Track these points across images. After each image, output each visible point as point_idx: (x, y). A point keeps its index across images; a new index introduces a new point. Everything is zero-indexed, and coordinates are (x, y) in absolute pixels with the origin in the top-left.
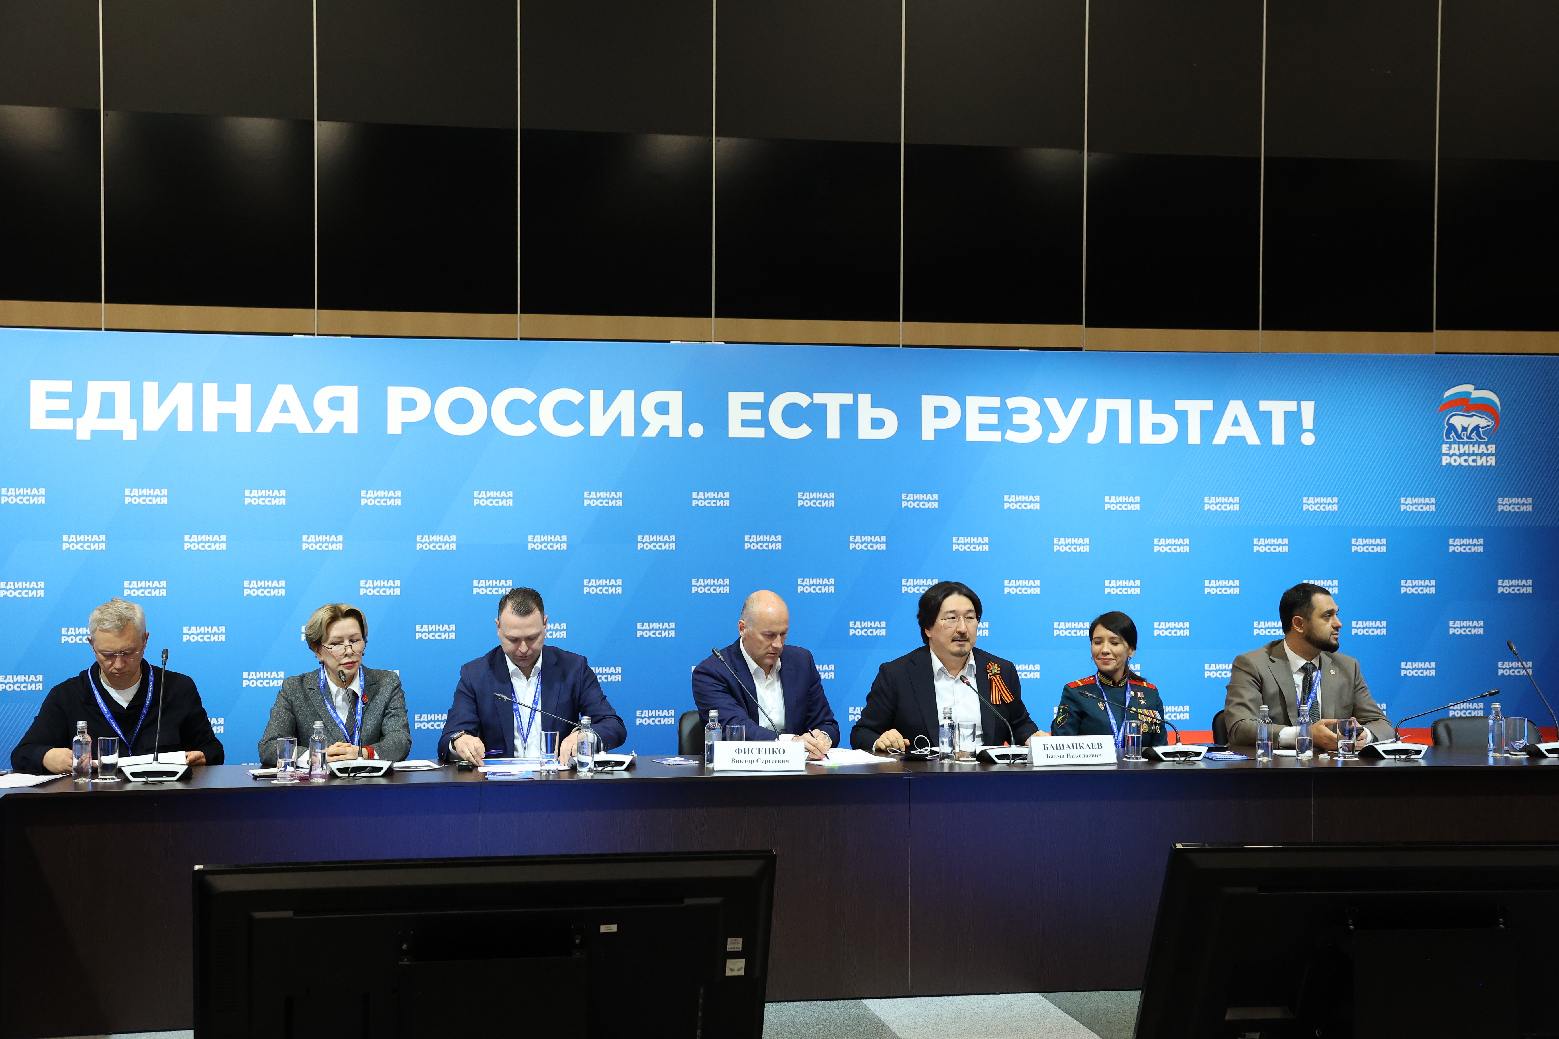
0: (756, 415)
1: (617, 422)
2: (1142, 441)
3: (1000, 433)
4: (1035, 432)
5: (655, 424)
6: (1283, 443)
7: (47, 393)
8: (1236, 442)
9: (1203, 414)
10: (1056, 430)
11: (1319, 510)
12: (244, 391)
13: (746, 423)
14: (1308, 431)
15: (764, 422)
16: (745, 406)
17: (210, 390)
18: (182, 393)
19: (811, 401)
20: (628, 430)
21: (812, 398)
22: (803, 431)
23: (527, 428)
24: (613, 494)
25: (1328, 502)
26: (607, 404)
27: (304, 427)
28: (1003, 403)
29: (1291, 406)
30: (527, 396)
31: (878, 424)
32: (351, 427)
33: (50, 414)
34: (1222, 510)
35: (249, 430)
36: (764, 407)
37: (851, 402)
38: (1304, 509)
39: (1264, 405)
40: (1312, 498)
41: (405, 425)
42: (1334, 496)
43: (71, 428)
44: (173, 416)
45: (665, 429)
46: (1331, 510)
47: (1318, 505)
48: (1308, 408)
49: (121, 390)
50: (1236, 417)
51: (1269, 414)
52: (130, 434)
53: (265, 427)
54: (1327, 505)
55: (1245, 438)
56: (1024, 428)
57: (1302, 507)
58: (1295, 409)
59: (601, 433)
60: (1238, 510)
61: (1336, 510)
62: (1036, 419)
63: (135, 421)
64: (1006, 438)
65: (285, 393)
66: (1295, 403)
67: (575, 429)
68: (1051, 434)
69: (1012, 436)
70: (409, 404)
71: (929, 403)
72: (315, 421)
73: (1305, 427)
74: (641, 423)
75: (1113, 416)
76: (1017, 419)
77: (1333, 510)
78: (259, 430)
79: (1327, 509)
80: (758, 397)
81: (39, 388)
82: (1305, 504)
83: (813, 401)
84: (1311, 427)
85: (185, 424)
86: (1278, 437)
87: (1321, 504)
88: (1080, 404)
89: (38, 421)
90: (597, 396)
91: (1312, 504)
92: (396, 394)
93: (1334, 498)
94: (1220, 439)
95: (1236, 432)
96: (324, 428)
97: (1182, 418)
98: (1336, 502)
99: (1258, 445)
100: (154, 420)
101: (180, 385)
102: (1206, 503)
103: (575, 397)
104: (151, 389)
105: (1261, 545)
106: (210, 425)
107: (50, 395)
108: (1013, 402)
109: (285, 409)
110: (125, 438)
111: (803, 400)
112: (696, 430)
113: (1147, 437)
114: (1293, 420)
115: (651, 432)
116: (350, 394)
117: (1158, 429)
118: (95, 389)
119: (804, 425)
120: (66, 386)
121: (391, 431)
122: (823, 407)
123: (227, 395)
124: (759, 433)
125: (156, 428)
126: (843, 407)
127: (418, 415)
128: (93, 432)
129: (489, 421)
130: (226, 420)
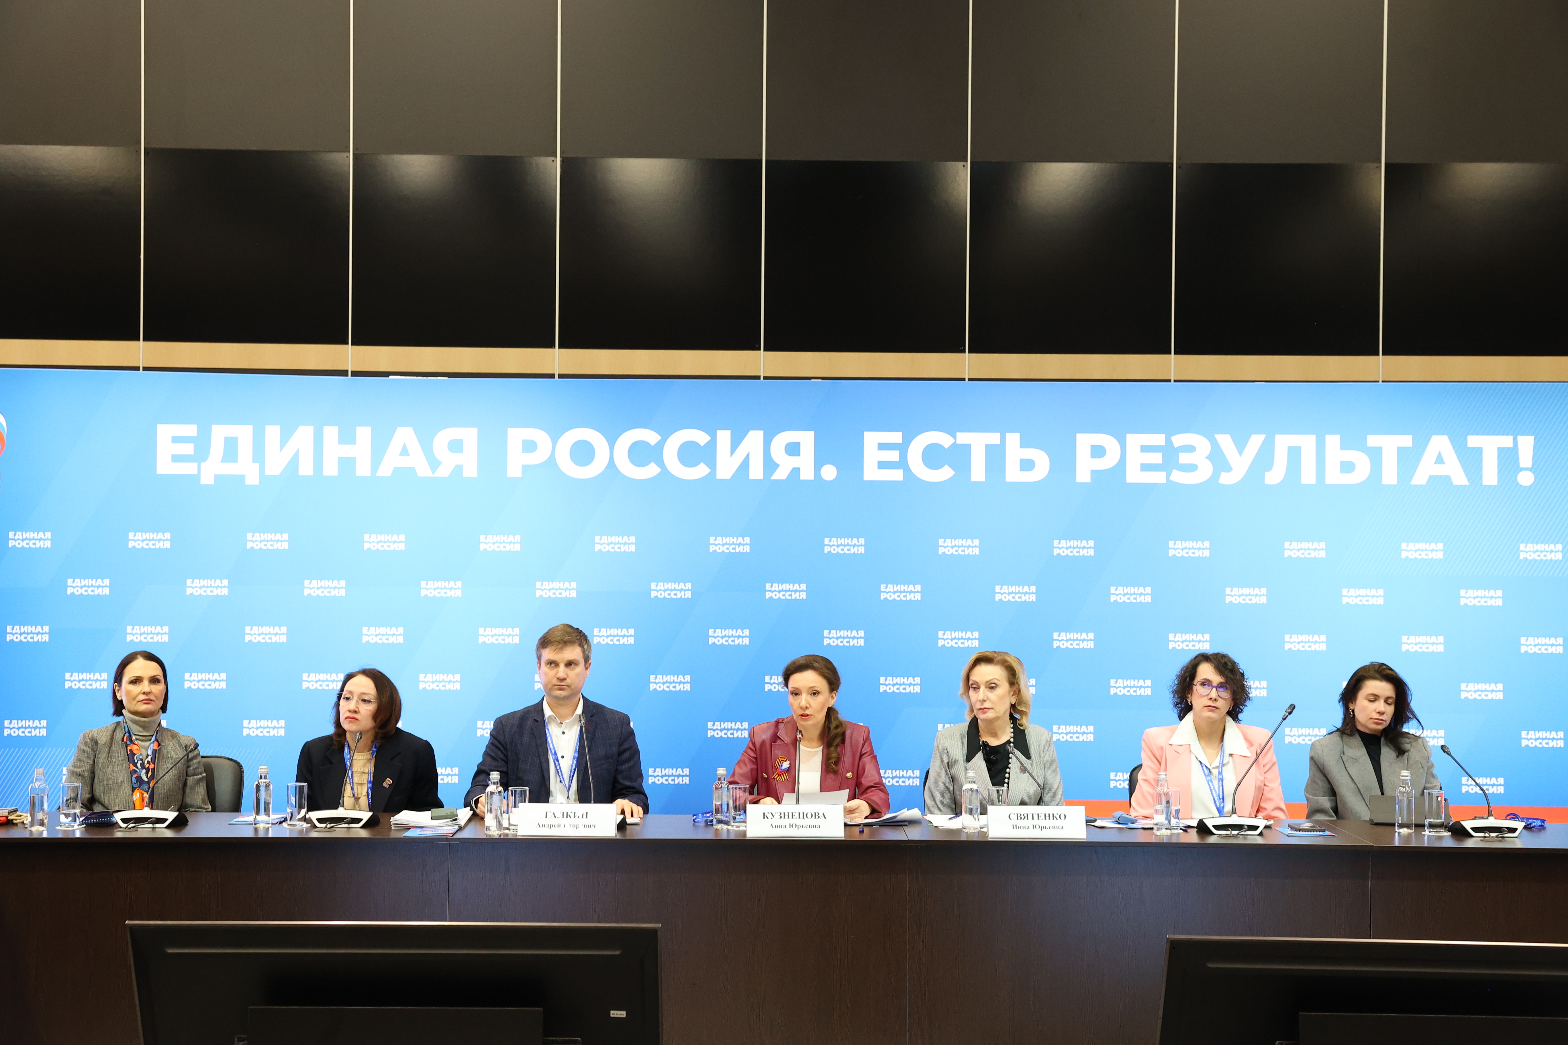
0: (893, 456)
1: (745, 464)
2: (1328, 481)
3: (1164, 473)
4: (1205, 472)
5: (785, 465)
6: (1496, 484)
7: (173, 437)
8: (1440, 482)
9: (1401, 451)
10: (1229, 469)
11: (1539, 558)
12: (364, 433)
13: (882, 465)
14: (1526, 469)
15: (902, 464)
16: (882, 446)
17: (331, 433)
18: (304, 435)
19: (954, 441)
20: (756, 472)
21: (955, 438)
22: (945, 473)
24: (740, 540)
25: (1550, 550)
26: (735, 444)
27: (423, 470)
28: (1168, 441)
29: (1506, 441)
30: (651, 437)
31: (1027, 465)
32: (471, 470)
33: (176, 458)
34: (1423, 558)
35: (369, 474)
36: (903, 448)
37: (998, 442)
38: (1521, 558)
39: (1473, 441)
40: (1531, 545)
41: (525, 468)
42: (1557, 543)
43: (196, 472)
44: (294, 461)
45: (796, 471)
46: (1553, 558)
47: (1539, 553)
48: (1526, 444)
49: (244, 433)
50: (1440, 454)
51: (1479, 451)
52: (252, 479)
53: (385, 470)
54: (1549, 553)
55: (1450, 478)
56: (1192, 468)
57: (1519, 555)
58: (1511, 445)
59: (728, 476)
60: (1442, 557)
61: (1561, 558)
62: (1207, 458)
63: (258, 464)
64: (1171, 478)
65: (405, 435)
66: (1510, 438)
67: (701, 471)
68: (1223, 474)
69: (1178, 477)
70: (529, 446)
71: (1084, 441)
72: (434, 464)
73: (1522, 464)
74: (770, 465)
75: (1294, 453)
76: (1184, 458)
77: (1556, 558)
78: (378, 474)
79: (1549, 558)
80: (896, 437)
81: (165, 432)
82: (1522, 551)
83: (956, 442)
84: (1530, 466)
85: (306, 468)
86: (1490, 475)
87: (1541, 552)
88: (1256, 441)
89: (165, 466)
90: (724, 437)
91: (1530, 551)
92: (516, 435)
93: (1557, 545)
94: (1420, 478)
95: (1440, 470)
96: (444, 472)
97: (1375, 455)
98: (1561, 550)
99: (1467, 485)
100: (276, 464)
101: (301, 428)
102: (1403, 550)
103: (701, 437)
104: (273, 431)
105: (1469, 597)
106: (330, 469)
107: (176, 440)
108: (1179, 440)
109: (405, 452)
110: (248, 482)
111: (944, 439)
113: (1334, 476)
114: (1508, 458)
115: (781, 474)
116: (468, 435)
117: (1347, 467)
118: (220, 432)
119: (947, 467)
120: (190, 430)
121: (510, 474)
122: (967, 448)
123: (347, 437)
124: (897, 475)
125: (277, 472)
126: (989, 448)
127: (539, 456)
128: (217, 477)
129: (611, 464)
130: (346, 464)
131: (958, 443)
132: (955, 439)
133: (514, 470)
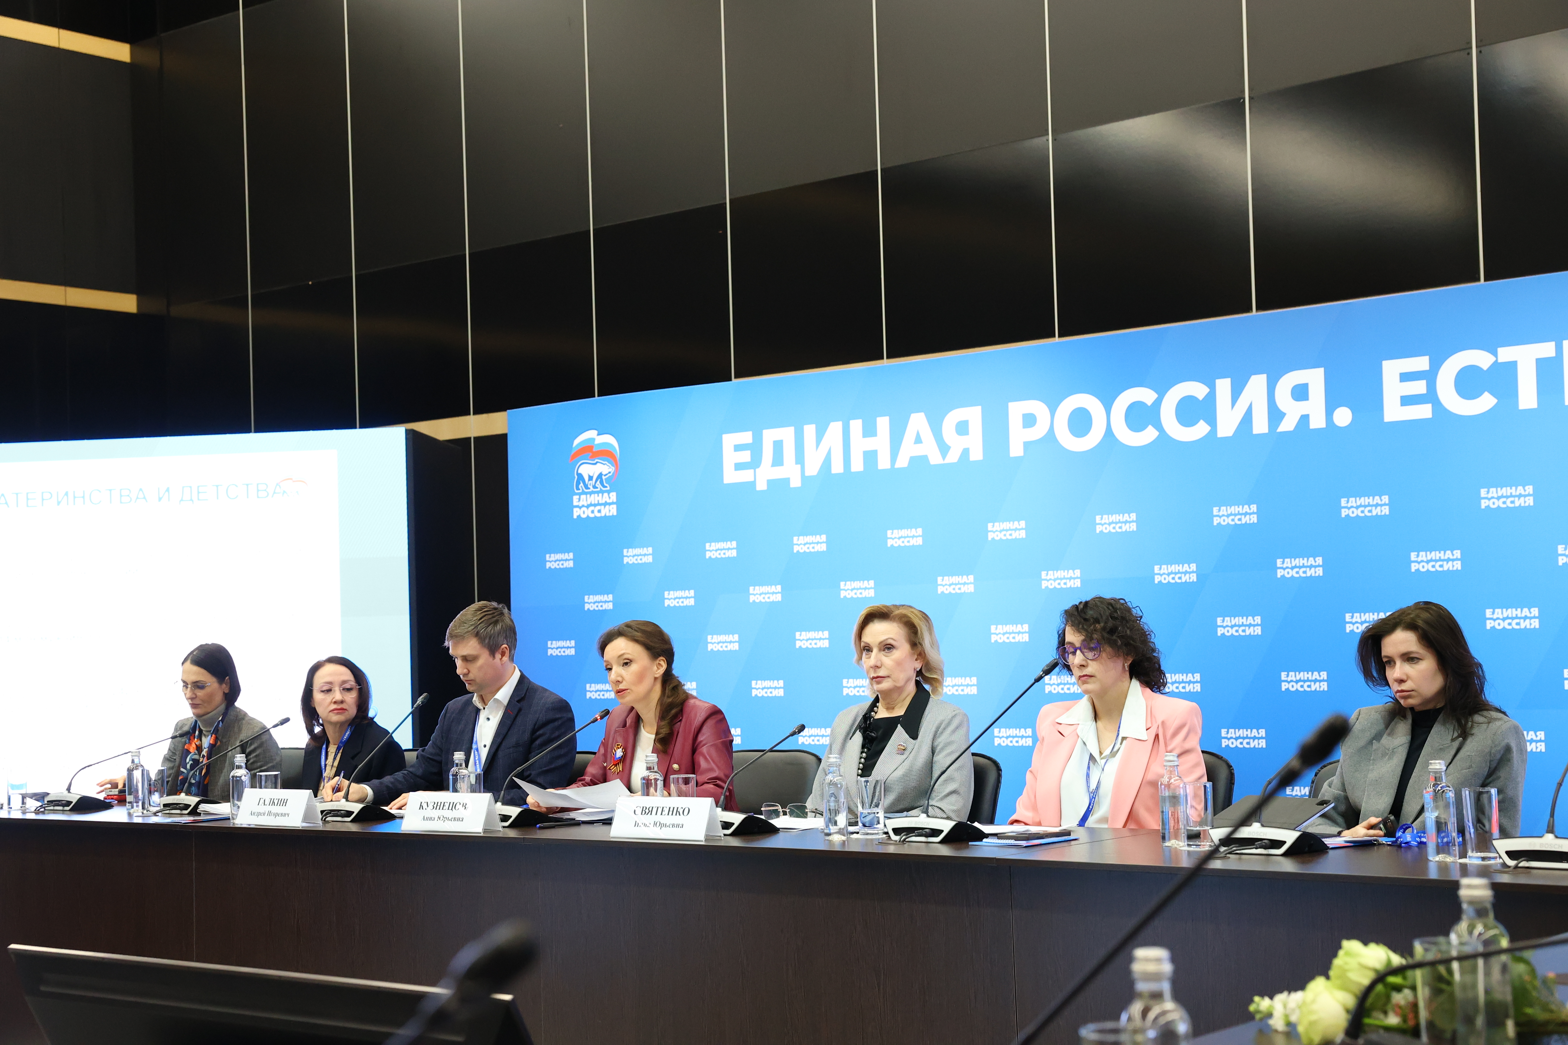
0: (1419, 387)
1: (1248, 418)
5: (1292, 414)
7: (734, 446)
12: (883, 423)
13: (1406, 401)
15: (1431, 397)
16: (1406, 377)
17: (856, 427)
18: (834, 431)
19: (1495, 359)
20: (1260, 425)
21: (1495, 355)
22: (1486, 402)
23: (1149, 435)
24: (1246, 508)
26: (1236, 394)
27: (935, 458)
30: (1146, 395)
32: (977, 454)
33: (738, 467)
35: (889, 467)
36: (1430, 376)
37: (1552, 354)
41: (1027, 445)
43: (753, 480)
44: (828, 460)
49: (786, 434)
52: (796, 482)
53: (902, 462)
59: (1230, 433)
63: (799, 466)
65: (918, 422)
67: (1201, 429)
70: (1029, 420)
72: (944, 449)
74: (1275, 415)
78: (897, 466)
80: (1421, 363)
81: (728, 441)
83: (1497, 360)
85: (837, 467)
89: (730, 476)
90: (1224, 386)
92: (1017, 409)
96: (953, 457)
100: (813, 464)
101: (832, 424)
103: (1199, 390)
104: (810, 430)
106: (857, 465)
107: (736, 448)
109: (918, 439)
110: (793, 485)
111: (1481, 359)
112: (1343, 417)
115: (1288, 425)
116: (973, 414)
118: (770, 436)
119: (1486, 394)
120: (747, 437)
121: (1013, 453)
122: (1512, 367)
123: (869, 431)
124: (1424, 411)
125: (815, 473)
126: (1541, 363)
127: (1038, 432)
128: (769, 482)
129: (1109, 431)
130: (870, 457)
131: (1500, 361)
132: (1496, 357)
133: (1016, 450)
